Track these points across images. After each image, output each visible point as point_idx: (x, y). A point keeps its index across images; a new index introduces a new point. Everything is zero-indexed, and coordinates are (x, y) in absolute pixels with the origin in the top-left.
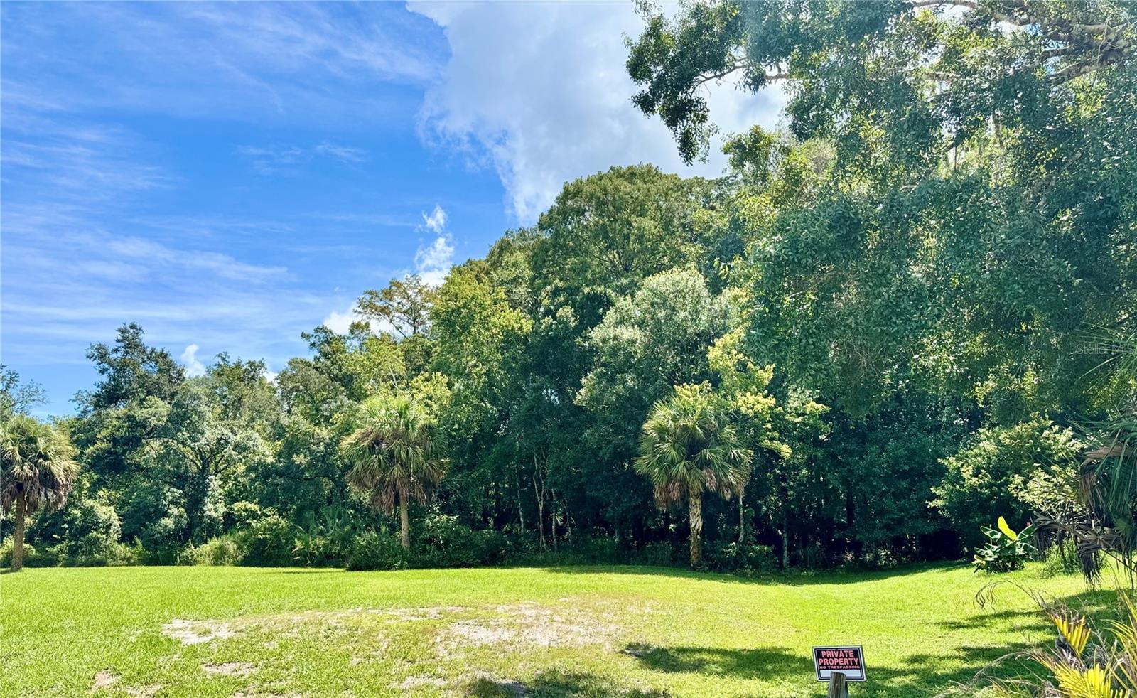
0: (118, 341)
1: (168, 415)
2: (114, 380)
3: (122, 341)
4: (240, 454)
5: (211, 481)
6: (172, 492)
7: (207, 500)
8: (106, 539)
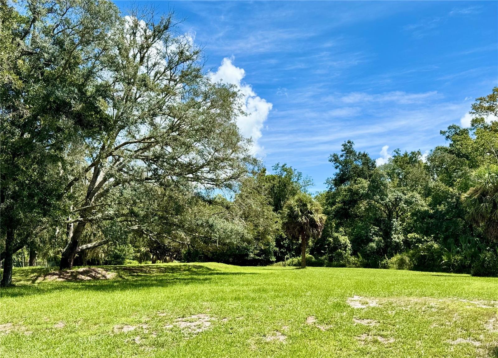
0: (342, 151)
1: (368, 187)
2: (342, 171)
3: (344, 150)
4: (408, 206)
5: (394, 222)
6: (374, 228)
7: (393, 233)
8: (345, 253)
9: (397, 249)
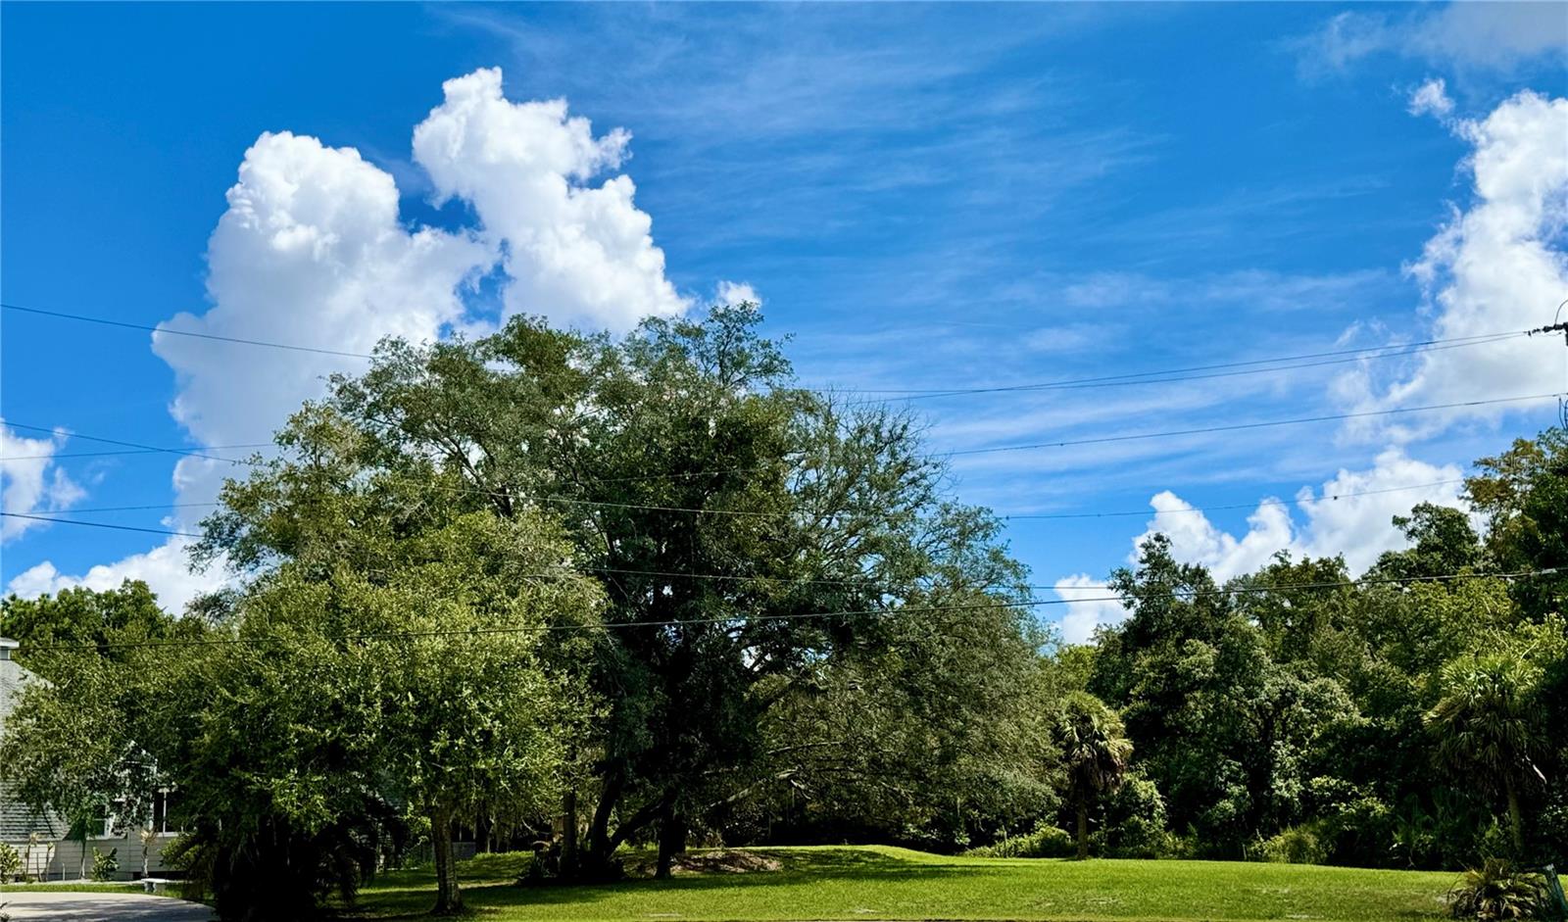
0: (1143, 562)
1: (1216, 662)
2: (1142, 612)
3: (1147, 560)
4: (1313, 711)
5: (1278, 747)
6: (1229, 765)
7: (1275, 775)
8: (1150, 825)
9: (1285, 815)
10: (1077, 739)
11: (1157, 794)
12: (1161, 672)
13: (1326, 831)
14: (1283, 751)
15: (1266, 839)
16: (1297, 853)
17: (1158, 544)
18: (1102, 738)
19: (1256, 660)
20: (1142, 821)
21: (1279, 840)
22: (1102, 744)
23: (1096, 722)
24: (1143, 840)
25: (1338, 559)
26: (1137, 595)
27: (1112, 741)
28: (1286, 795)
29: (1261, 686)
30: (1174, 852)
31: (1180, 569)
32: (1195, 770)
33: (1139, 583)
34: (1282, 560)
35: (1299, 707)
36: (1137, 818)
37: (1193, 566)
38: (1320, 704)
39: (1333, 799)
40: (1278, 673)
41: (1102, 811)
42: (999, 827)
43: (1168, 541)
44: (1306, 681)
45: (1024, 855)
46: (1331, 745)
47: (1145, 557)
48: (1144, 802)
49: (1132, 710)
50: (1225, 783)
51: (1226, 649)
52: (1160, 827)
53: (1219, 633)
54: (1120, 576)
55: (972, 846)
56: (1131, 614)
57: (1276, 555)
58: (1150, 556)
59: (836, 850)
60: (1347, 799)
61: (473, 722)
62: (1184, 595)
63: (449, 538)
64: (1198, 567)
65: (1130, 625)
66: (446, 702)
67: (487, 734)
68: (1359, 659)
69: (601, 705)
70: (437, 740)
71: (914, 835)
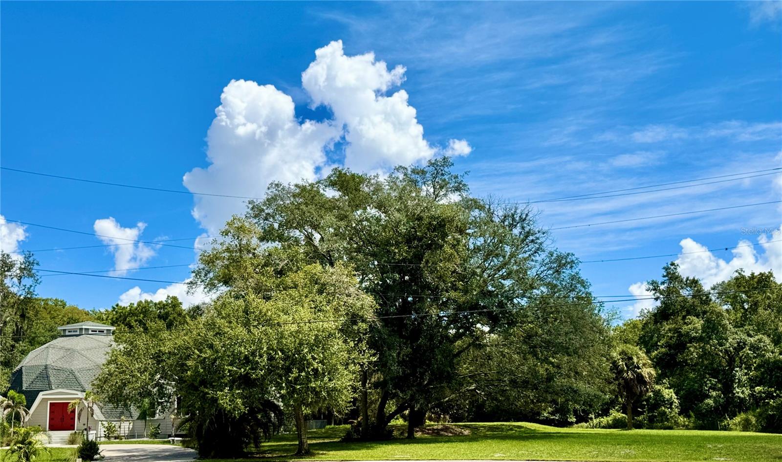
0: (664, 276)
1: (702, 328)
2: (664, 303)
4: (754, 352)
5: (737, 371)
6: (710, 381)
7: (735, 386)
8: (671, 412)
9: (740, 406)
10: (625, 368)
11: (674, 396)
12: (674, 333)
13: (760, 415)
14: (739, 373)
15: (731, 420)
16: (746, 426)
17: (672, 267)
18: (639, 368)
19: (724, 327)
20: (666, 410)
21: (737, 419)
22: (639, 371)
23: (635, 360)
24: (667, 420)
25: (769, 273)
26: (661, 294)
27: (644, 369)
28: (742, 396)
29: (727, 340)
30: (683, 426)
31: (684, 280)
32: (692, 383)
33: (662, 287)
34: (739, 274)
35: (747, 350)
36: (663, 408)
37: (691, 278)
38: (758, 349)
39: (767, 397)
40: (736, 333)
41: (645, 405)
42: (591, 413)
43: (678, 265)
44: (751, 337)
45: (604, 427)
46: (762, 370)
47: (665, 274)
48: (667, 400)
49: (659, 353)
50: (709, 390)
51: (708, 321)
52: (676, 413)
53: (705, 312)
54: (652, 284)
55: (577, 423)
56: (659, 304)
57: (736, 271)
58: (668, 274)
59: (501, 425)
60: (773, 398)
61: (309, 364)
62: (686, 292)
63: (299, 277)
64: (694, 278)
65: (658, 309)
66: (296, 356)
67: (316, 371)
68: (777, 325)
69: (374, 355)
70: (292, 373)
71: (547, 418)
